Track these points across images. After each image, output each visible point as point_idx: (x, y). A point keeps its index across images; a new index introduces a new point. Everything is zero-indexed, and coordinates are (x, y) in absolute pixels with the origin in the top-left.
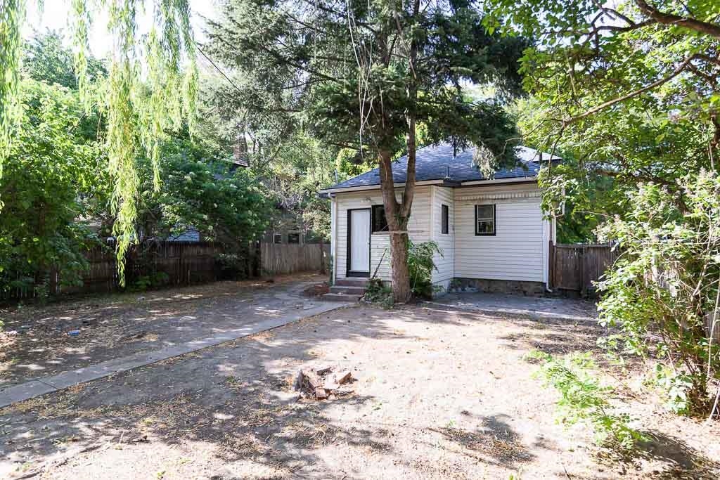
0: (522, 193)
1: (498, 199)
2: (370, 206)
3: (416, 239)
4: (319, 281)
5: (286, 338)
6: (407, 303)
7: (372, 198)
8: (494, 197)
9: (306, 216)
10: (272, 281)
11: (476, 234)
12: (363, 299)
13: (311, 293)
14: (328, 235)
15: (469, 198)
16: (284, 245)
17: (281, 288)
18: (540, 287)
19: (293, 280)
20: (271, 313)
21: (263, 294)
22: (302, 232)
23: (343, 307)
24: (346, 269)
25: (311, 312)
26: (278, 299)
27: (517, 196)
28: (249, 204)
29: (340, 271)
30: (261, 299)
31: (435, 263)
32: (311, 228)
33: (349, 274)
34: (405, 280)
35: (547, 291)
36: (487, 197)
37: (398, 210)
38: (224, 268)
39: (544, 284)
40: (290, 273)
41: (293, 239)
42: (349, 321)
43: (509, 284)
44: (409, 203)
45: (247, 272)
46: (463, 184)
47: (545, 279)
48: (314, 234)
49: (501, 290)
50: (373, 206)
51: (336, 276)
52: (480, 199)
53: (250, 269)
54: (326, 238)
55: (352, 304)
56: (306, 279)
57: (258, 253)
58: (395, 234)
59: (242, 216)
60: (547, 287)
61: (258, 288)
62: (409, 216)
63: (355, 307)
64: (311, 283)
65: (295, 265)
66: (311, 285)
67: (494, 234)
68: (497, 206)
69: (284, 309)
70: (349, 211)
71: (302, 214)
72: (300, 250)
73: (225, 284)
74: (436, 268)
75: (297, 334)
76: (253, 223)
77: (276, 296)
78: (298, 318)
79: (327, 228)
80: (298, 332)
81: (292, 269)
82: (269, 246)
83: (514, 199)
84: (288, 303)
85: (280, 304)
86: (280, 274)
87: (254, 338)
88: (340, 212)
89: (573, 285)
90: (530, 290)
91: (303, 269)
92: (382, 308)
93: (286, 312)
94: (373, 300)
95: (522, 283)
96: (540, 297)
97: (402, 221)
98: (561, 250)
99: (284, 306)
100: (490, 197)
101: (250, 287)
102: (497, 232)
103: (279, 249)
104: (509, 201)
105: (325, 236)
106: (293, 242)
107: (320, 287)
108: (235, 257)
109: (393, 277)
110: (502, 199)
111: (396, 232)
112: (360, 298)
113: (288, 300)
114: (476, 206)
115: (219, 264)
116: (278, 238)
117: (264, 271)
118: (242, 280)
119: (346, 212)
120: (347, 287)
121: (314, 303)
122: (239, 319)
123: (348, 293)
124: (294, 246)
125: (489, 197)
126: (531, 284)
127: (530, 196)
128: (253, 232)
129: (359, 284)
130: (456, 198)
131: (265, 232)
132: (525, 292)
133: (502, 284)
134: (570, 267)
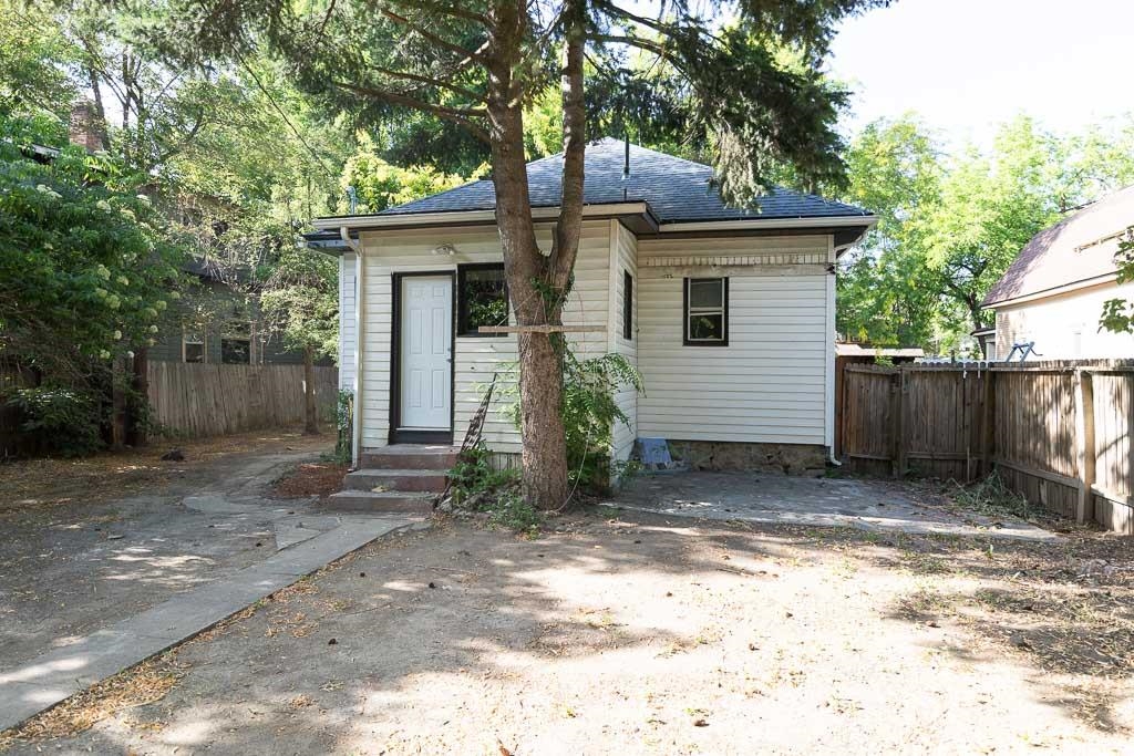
0: (783, 254)
1: (734, 266)
2: (454, 267)
3: (583, 348)
4: (307, 452)
5: (225, 692)
6: (564, 511)
7: (457, 246)
8: (724, 261)
9: (270, 297)
10: (178, 457)
11: (686, 343)
12: (445, 505)
13: (291, 488)
14: (326, 344)
15: (671, 261)
16: (213, 367)
17: (206, 477)
18: (818, 456)
19: (237, 449)
20: (169, 571)
21: (147, 499)
22: (259, 336)
23: (395, 531)
24: (387, 425)
25: (301, 559)
26: (193, 512)
27: (772, 260)
28: (103, 251)
29: (373, 430)
30: (138, 515)
31: (620, 407)
32: (284, 326)
33: (396, 436)
34: (557, 453)
35: (830, 464)
36: (711, 261)
37: (544, 272)
38: (30, 425)
39: (823, 448)
40: (228, 432)
41: (234, 353)
42: (432, 586)
43: (754, 451)
44: (570, 255)
45: (106, 433)
46: (663, 228)
47: (830, 442)
48: (290, 341)
49: (738, 462)
50: (460, 266)
51: (360, 441)
52: (694, 264)
53: (117, 428)
54: (322, 351)
55: (419, 520)
56: (272, 448)
57: (138, 385)
58: (535, 334)
59: (77, 281)
60: (832, 456)
61: (134, 479)
62: (569, 285)
63: (430, 531)
64: (286, 458)
65: (239, 416)
66: (287, 464)
67: (725, 343)
68: (730, 279)
69: (214, 549)
70: (397, 279)
71: (258, 292)
72: (254, 381)
73: (34, 468)
74: (625, 420)
75: (268, 663)
76: (115, 301)
77: (191, 501)
78: (266, 585)
79: (323, 328)
80: (268, 655)
81: (234, 425)
82: (171, 370)
83: (768, 268)
84: (226, 526)
85: (201, 532)
86: (204, 435)
87: (84, 716)
88: (371, 280)
89: (877, 451)
90: (796, 462)
91: (262, 423)
92: (505, 530)
93: (222, 560)
94: (474, 508)
95: (780, 448)
96: (819, 477)
97: (554, 300)
98: (856, 376)
99: (211, 536)
100: (717, 262)
101: (113, 476)
102: (731, 337)
103: (199, 376)
104: (757, 271)
105: (319, 345)
106: (237, 359)
107: (312, 471)
108: (67, 395)
109: (528, 445)
110: (741, 266)
111: (539, 329)
112: (436, 503)
113: (224, 517)
114: (686, 280)
115: (18, 414)
116: (194, 351)
117: (158, 430)
118: (91, 454)
119: (389, 280)
120: (396, 473)
121: (308, 520)
122: (43, 608)
123: (400, 489)
124: (239, 370)
125: (715, 259)
126: (800, 451)
127: (801, 260)
128: (116, 326)
129: (429, 462)
130: (643, 262)
131: (155, 329)
132: (786, 468)
133: (738, 451)
134: (875, 410)
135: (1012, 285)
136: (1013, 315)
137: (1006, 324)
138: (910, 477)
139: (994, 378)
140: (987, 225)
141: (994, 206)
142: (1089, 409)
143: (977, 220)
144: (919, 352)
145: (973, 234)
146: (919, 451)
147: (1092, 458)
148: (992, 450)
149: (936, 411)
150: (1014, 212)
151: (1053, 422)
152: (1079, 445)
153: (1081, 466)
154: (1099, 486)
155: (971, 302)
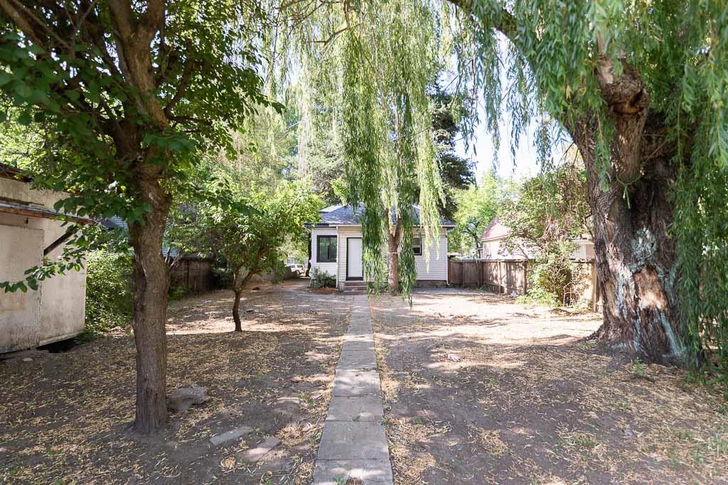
1: (423, 235)
2: (362, 236)
18: (444, 283)
24: (346, 276)
29: (342, 277)
33: (348, 279)
35: (447, 285)
36: (417, 234)
37: (395, 241)
39: (445, 281)
43: (429, 282)
47: (447, 279)
49: (425, 285)
51: (338, 280)
60: (447, 283)
67: (422, 254)
68: (422, 239)
70: (348, 239)
88: (341, 239)
89: (457, 281)
90: (439, 285)
95: (435, 281)
96: (444, 288)
109: (391, 278)
111: (394, 253)
120: (355, 287)
123: (359, 290)
126: (439, 282)
132: (436, 286)
133: (424, 282)
134: (457, 272)
135: (487, 235)
136: (488, 244)
137: (485, 247)
138: (465, 287)
139: (483, 263)
140: (479, 210)
141: (481, 203)
142: (500, 269)
143: (476, 208)
144: (457, 254)
145: (475, 213)
146: (467, 281)
147: (501, 279)
148: (483, 280)
149: (471, 271)
150: (488, 206)
151: (494, 273)
152: (499, 277)
153: (499, 281)
154: (502, 285)
155: (474, 235)
